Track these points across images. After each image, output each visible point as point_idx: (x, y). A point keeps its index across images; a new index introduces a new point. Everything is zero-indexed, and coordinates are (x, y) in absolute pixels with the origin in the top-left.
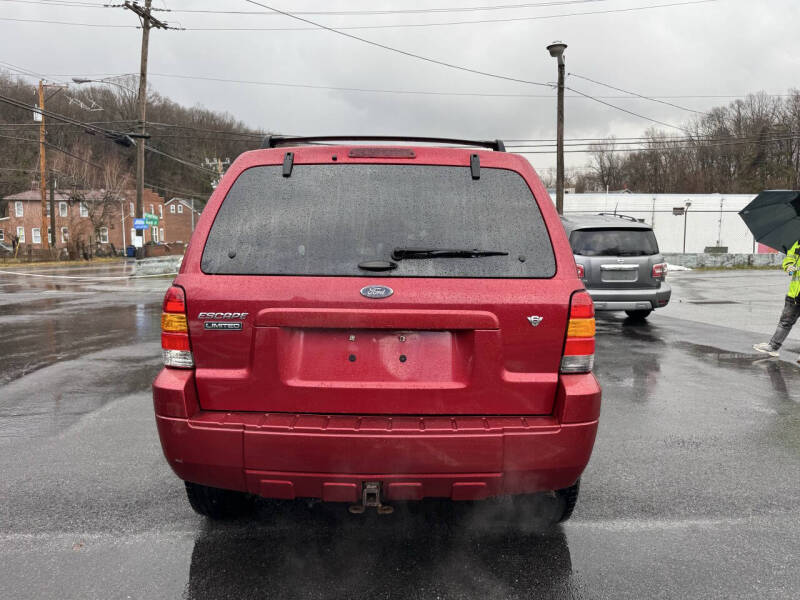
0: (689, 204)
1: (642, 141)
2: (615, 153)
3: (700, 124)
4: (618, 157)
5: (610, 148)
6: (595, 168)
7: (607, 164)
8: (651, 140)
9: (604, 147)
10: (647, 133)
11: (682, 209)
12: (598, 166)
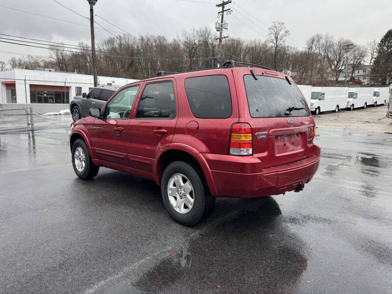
0: (113, 82)
1: (78, 48)
2: (64, 52)
3: (104, 44)
4: (66, 54)
5: (61, 49)
6: (54, 59)
7: (61, 57)
8: (82, 48)
9: (58, 48)
10: (79, 44)
11: (111, 84)
12: (56, 58)
